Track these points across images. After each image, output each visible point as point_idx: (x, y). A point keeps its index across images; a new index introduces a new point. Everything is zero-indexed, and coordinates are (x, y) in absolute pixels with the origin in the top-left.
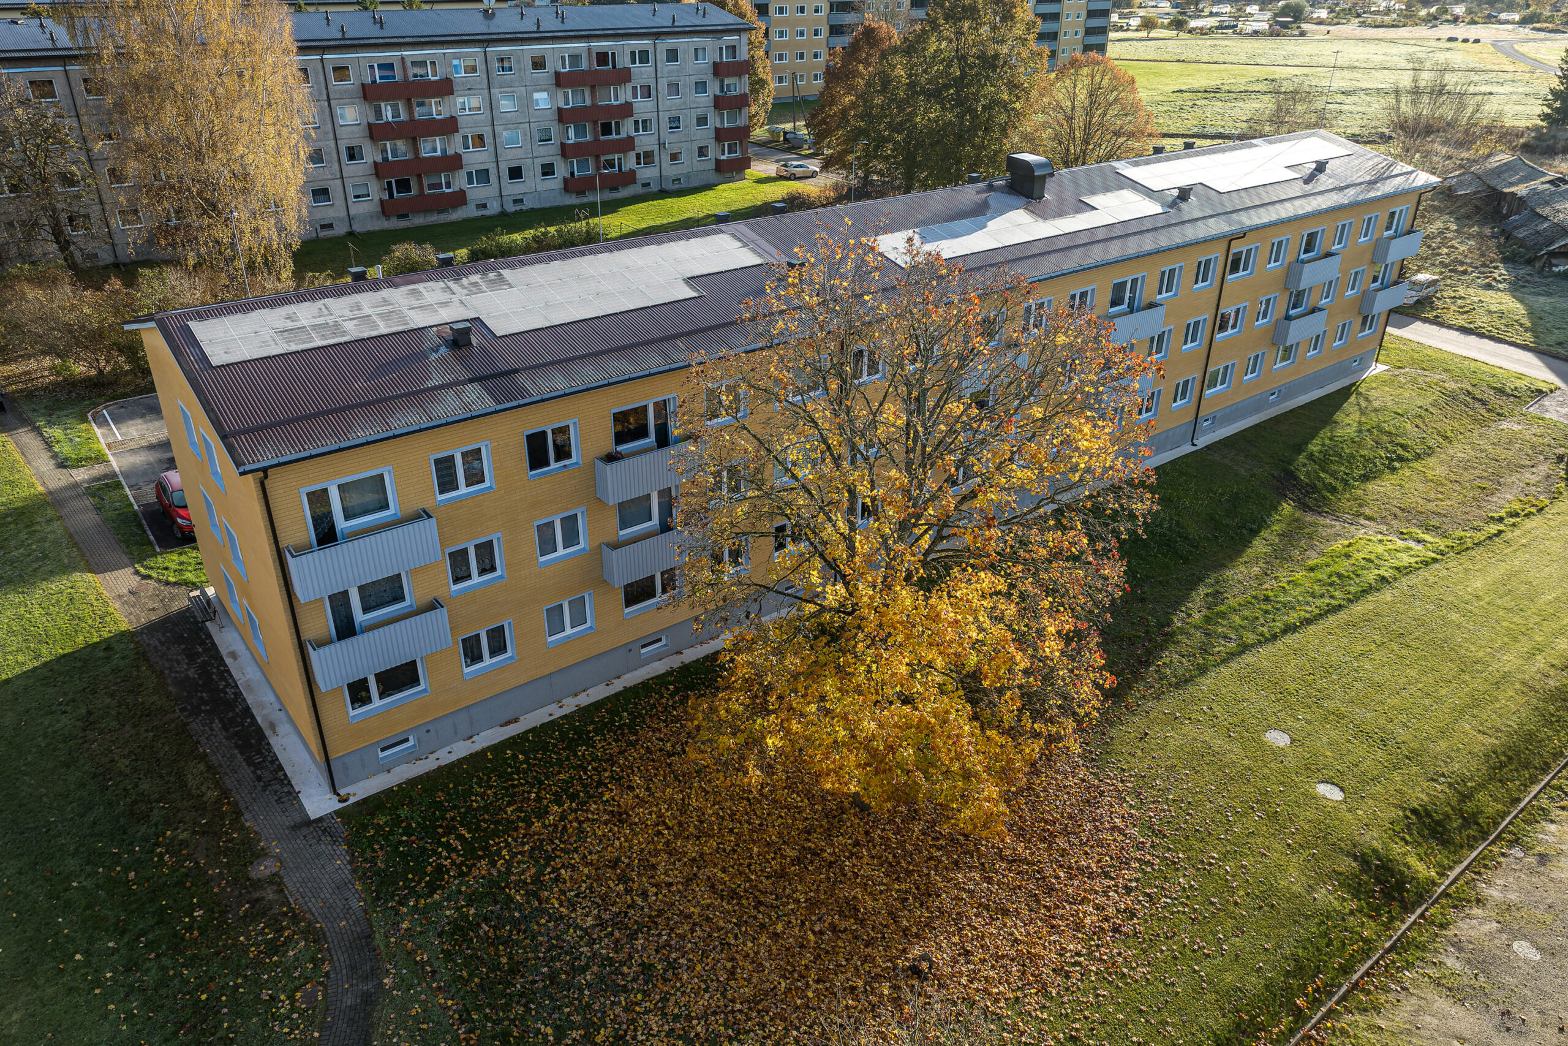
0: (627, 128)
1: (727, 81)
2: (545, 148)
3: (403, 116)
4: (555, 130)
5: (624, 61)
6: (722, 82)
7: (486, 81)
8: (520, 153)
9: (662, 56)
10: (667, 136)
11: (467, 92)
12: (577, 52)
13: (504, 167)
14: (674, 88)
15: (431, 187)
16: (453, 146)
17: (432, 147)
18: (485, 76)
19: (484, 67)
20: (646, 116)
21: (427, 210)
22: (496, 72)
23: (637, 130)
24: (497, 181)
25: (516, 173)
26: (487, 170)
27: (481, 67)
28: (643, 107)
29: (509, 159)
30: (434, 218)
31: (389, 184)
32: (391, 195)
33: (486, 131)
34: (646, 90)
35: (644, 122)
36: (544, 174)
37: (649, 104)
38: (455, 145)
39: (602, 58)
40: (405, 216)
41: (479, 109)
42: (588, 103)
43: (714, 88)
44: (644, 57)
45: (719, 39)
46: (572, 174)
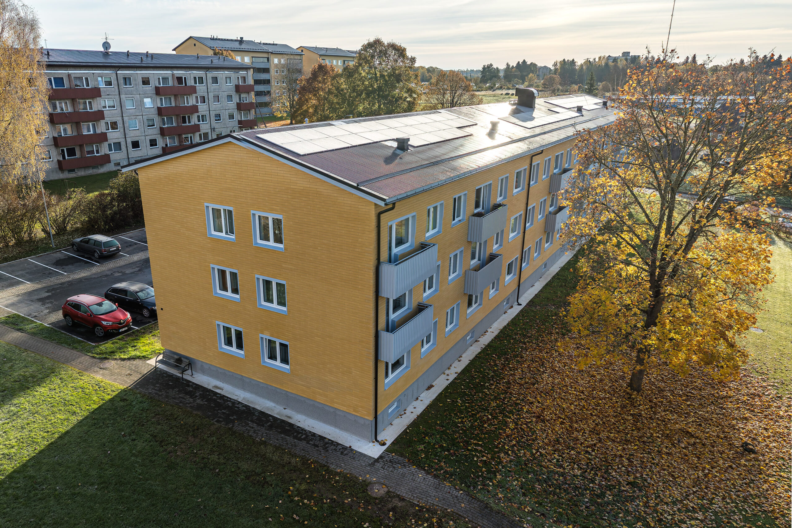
0: (194, 120)
1: (243, 95)
2: (152, 130)
3: (70, 110)
4: (157, 120)
5: (190, 83)
6: (240, 96)
7: (117, 90)
8: (138, 133)
9: (210, 81)
10: (214, 124)
11: (107, 97)
12: (166, 76)
13: (129, 141)
14: (217, 98)
15: (89, 152)
16: (100, 128)
17: (87, 130)
18: (116, 87)
19: (116, 82)
20: (204, 113)
21: (86, 167)
22: (122, 86)
23: (199, 121)
24: (125, 149)
25: (136, 145)
26: (120, 143)
27: (114, 82)
28: (203, 108)
29: (132, 136)
30: (90, 172)
31: (63, 151)
32: (64, 157)
33: (119, 120)
34: (202, 99)
35: (202, 116)
36: (151, 145)
37: (205, 106)
38: (101, 128)
39: (179, 79)
40: (73, 170)
41: (114, 107)
42: (173, 105)
43: (236, 99)
44: (201, 80)
45: (237, 73)
46: (166, 145)
